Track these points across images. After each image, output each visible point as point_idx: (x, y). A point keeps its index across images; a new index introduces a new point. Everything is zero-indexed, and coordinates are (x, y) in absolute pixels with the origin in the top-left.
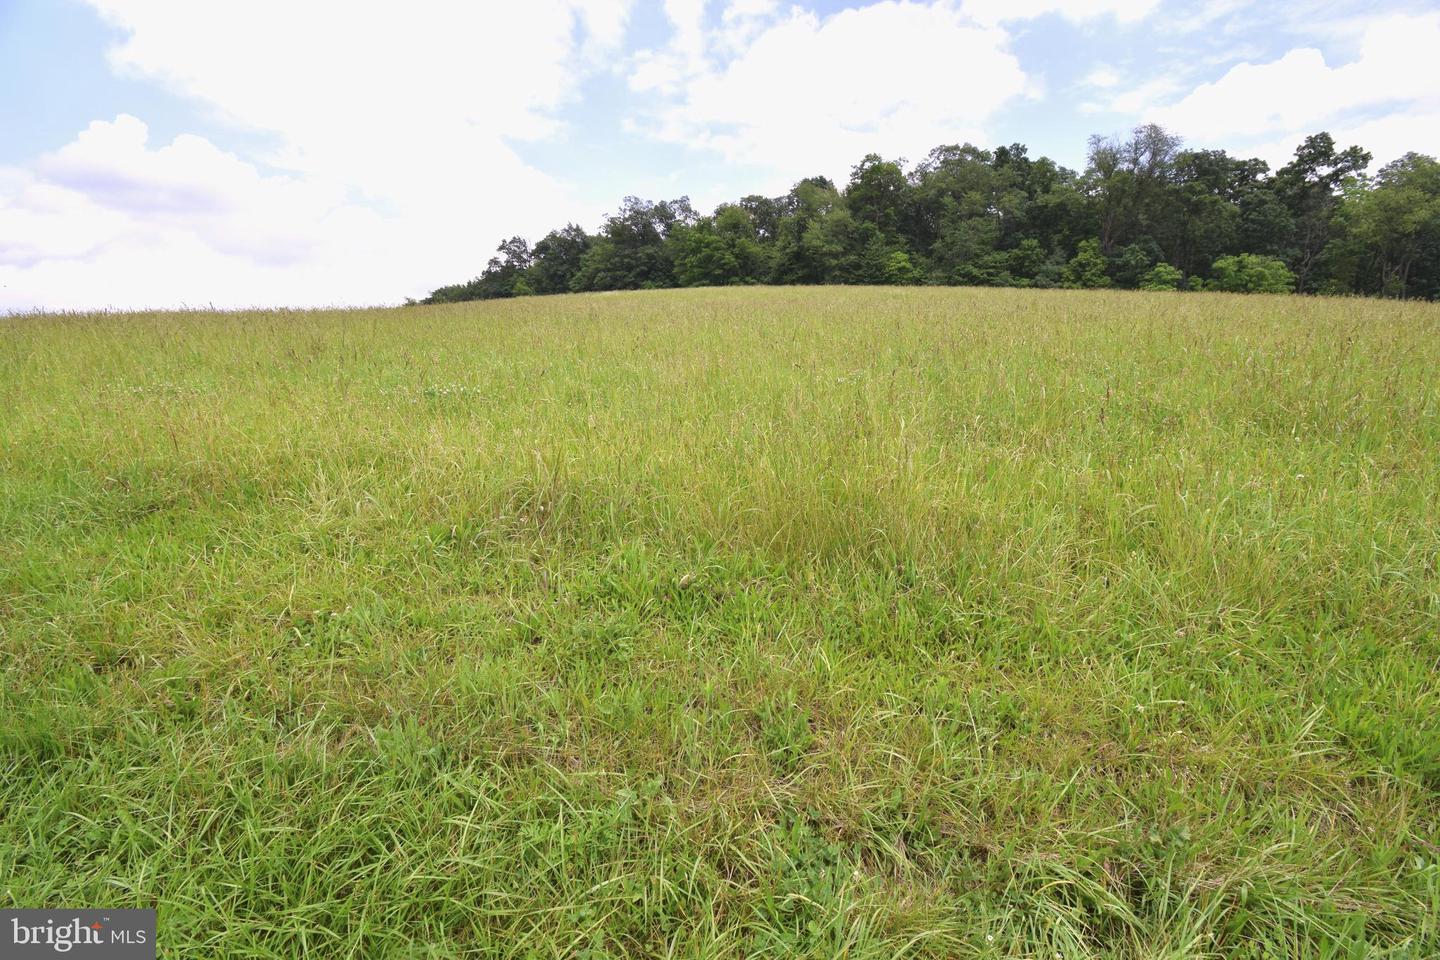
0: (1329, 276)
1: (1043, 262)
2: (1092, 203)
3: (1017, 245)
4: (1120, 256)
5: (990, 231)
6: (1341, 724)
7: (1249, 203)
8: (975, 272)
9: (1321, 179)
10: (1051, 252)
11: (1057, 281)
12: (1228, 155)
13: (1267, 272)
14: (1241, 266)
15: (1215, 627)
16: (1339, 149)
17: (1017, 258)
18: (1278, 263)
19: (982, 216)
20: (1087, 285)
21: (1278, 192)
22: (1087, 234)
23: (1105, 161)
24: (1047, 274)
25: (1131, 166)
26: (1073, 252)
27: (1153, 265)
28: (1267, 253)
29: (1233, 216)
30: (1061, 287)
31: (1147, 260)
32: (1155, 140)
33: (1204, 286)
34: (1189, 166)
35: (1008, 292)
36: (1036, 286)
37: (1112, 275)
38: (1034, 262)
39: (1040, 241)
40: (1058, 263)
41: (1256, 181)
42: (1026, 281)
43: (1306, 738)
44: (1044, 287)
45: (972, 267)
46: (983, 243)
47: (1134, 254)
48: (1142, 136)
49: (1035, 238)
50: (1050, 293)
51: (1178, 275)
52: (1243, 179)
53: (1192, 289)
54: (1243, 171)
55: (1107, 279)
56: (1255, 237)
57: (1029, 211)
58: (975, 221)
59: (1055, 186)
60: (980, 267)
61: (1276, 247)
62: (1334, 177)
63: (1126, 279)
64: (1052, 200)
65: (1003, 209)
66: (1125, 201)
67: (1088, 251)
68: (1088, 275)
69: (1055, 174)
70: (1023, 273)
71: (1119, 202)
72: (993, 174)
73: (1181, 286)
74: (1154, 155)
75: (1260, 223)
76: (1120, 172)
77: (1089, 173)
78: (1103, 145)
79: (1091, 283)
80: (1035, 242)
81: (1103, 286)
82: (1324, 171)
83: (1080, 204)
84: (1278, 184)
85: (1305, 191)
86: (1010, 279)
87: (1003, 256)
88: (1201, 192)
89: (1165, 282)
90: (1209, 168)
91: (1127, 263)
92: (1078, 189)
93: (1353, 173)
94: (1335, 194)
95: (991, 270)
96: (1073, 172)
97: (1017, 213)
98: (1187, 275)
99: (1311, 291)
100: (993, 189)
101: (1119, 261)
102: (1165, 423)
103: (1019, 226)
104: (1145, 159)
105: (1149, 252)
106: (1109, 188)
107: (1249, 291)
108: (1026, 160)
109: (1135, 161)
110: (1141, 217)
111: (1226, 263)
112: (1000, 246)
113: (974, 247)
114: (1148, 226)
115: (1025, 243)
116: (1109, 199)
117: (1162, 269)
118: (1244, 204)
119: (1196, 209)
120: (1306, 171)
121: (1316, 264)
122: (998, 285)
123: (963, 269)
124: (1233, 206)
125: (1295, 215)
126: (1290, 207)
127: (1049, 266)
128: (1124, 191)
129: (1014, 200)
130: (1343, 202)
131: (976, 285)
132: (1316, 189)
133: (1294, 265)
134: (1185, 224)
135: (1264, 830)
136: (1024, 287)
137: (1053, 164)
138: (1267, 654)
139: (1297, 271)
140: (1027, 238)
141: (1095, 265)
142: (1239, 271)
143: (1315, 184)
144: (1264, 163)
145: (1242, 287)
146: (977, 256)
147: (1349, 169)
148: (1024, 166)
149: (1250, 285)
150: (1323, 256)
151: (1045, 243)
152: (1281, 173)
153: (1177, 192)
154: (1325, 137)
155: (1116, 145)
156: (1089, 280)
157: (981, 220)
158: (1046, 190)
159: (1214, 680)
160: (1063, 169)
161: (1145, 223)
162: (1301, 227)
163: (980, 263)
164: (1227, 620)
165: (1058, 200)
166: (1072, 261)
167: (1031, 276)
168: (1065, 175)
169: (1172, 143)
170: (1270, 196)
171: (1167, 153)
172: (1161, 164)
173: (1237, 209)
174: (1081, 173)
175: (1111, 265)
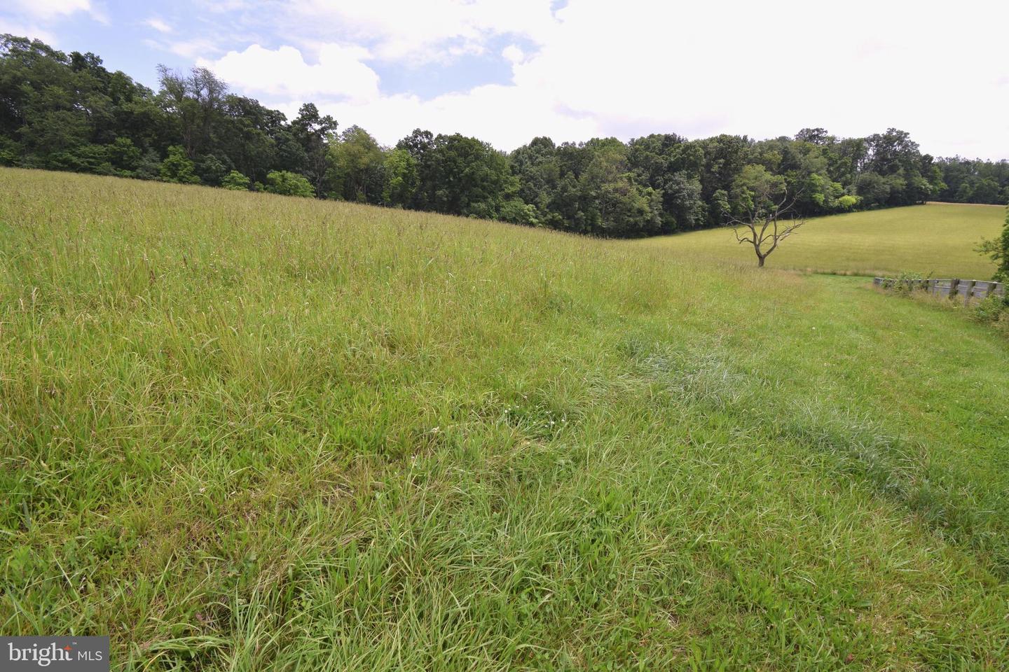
0: (331, 189)
1: (140, 159)
2: (170, 118)
3: (113, 142)
4: (203, 161)
5: (82, 125)
6: (337, 438)
7: (279, 139)
8: (75, 159)
9: (316, 131)
10: (145, 151)
11: (156, 175)
12: (261, 104)
13: (299, 184)
14: (284, 180)
15: (268, 408)
16: (322, 115)
17: (114, 152)
18: (305, 179)
19: (69, 110)
20: (182, 181)
21: (295, 135)
22: (174, 141)
23: (174, 87)
24: (146, 169)
25: (196, 96)
26: (165, 155)
27: (228, 171)
28: (297, 172)
29: (272, 145)
30: (159, 180)
31: (223, 168)
32: (208, 80)
33: (265, 189)
34: (237, 106)
35: (109, 179)
36: (138, 177)
37: (200, 175)
38: (132, 157)
39: (132, 141)
40: (154, 161)
41: (281, 125)
42: (128, 173)
43: (321, 455)
44: (144, 179)
45: (69, 155)
46: (76, 134)
47: (213, 162)
48: (199, 75)
49: (128, 137)
50: (151, 183)
51: (247, 180)
52: (273, 122)
53: (258, 190)
54: (272, 117)
55: (196, 178)
56: (288, 163)
57: (117, 114)
58: (62, 113)
59: (136, 98)
60: (79, 156)
61: (300, 169)
62: (323, 130)
63: (213, 180)
64: (138, 110)
65: (90, 107)
66: (197, 121)
67: (176, 154)
68: (181, 173)
69: (133, 88)
70: (122, 165)
71: (193, 121)
72: (72, 73)
73: (251, 188)
74: (211, 91)
75: (288, 152)
76: (187, 98)
77: (163, 93)
78: (170, 74)
79: (184, 180)
80: (129, 141)
81: (195, 183)
82: (317, 127)
83: (161, 116)
84: (294, 130)
85: (309, 136)
86: (112, 169)
87: (100, 149)
88: (248, 126)
89: (240, 184)
90: (249, 109)
91: (209, 168)
92: (157, 105)
93: (330, 131)
94: (325, 142)
95: (91, 160)
96: (149, 90)
97: (107, 114)
98: (253, 180)
99: (324, 198)
100: (76, 88)
101: (203, 166)
103: (110, 125)
104: (204, 92)
105: (224, 162)
106: (182, 109)
107: (291, 195)
108: (104, 70)
109: (198, 93)
110: (211, 135)
111: (273, 175)
112: (95, 139)
113: (68, 138)
114: (219, 143)
115: (119, 140)
116: (184, 117)
117: (235, 175)
118: (277, 139)
119: (248, 136)
120: (307, 125)
121: (323, 182)
122: (100, 174)
123: (61, 156)
124: (270, 139)
125: (306, 151)
126: (303, 145)
127: (145, 162)
128: (194, 114)
129: (100, 102)
130: (329, 147)
131: (77, 172)
132: (314, 137)
133: (313, 181)
134: (243, 145)
135: (304, 522)
136: (126, 177)
137: (129, 79)
138: (297, 415)
139: (315, 185)
140: (120, 136)
141: (186, 166)
142: (283, 181)
143: (313, 134)
144: (283, 115)
145: (285, 192)
146: (74, 146)
147: (329, 128)
148: (103, 74)
149: (292, 191)
150: (326, 177)
151: (137, 143)
152: (294, 123)
153: (233, 122)
154: (312, 105)
155: (180, 77)
156: (183, 177)
157: (69, 113)
158: (129, 99)
159: (267, 443)
160: (140, 86)
161: (216, 140)
162: (312, 158)
163: (78, 152)
164: (273, 401)
165: (142, 110)
166: (166, 160)
167: (133, 169)
168: (142, 91)
169: (222, 87)
170: (290, 137)
171: (219, 93)
172: (217, 100)
173: (273, 141)
174: (156, 93)
175: (197, 167)
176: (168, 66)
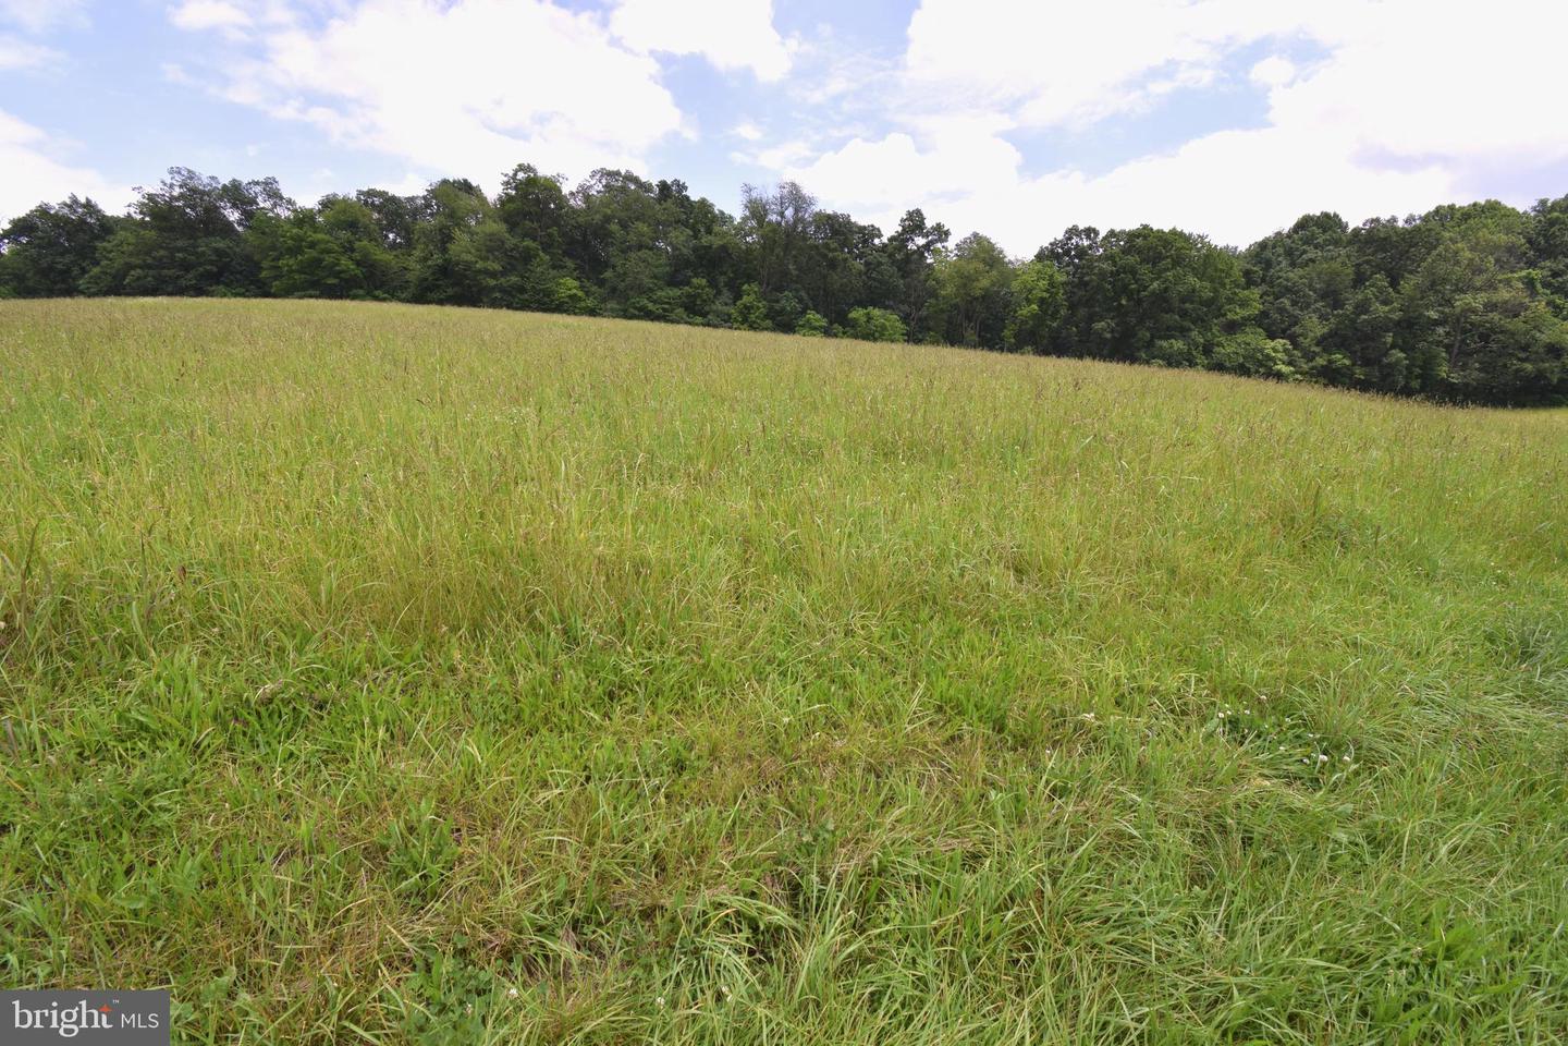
0: (929, 329)
1: (713, 302)
2: (749, 250)
3: (688, 283)
4: (778, 301)
5: (661, 265)
6: (937, 695)
7: (870, 264)
8: (651, 306)
9: (919, 248)
10: (719, 293)
11: (726, 321)
12: (853, 220)
13: (887, 324)
14: (869, 318)
15: (849, 633)
16: (929, 223)
17: (689, 296)
18: (896, 316)
19: (651, 249)
20: (753, 327)
21: (891, 256)
22: (749, 279)
23: (757, 210)
24: (718, 314)
25: (779, 218)
26: (738, 296)
27: (804, 312)
28: (886, 308)
29: (860, 273)
30: (730, 328)
31: (799, 307)
32: (796, 197)
33: (844, 333)
34: (824, 225)
35: (683, 329)
36: (709, 325)
37: (773, 319)
38: (705, 301)
39: (708, 281)
40: (726, 304)
41: (874, 245)
42: (699, 319)
43: (915, 713)
44: (716, 326)
45: (646, 301)
46: (655, 277)
47: (788, 301)
48: (785, 191)
49: (703, 277)
50: (720, 332)
51: (824, 322)
52: (865, 242)
53: (836, 336)
54: (864, 235)
55: (768, 322)
56: (876, 296)
57: (695, 250)
58: (644, 253)
59: (716, 229)
60: (655, 302)
61: (891, 303)
62: (927, 246)
63: (785, 324)
64: (717, 242)
65: (671, 244)
66: (777, 251)
67: (751, 294)
68: (753, 317)
69: (715, 216)
70: (695, 311)
71: (772, 251)
72: (657, 207)
73: (827, 333)
74: (797, 211)
75: (879, 281)
76: (770, 223)
77: (745, 219)
78: (754, 195)
79: (755, 326)
80: (704, 282)
81: (767, 329)
82: (921, 241)
83: (740, 248)
84: (890, 249)
85: (909, 255)
86: (684, 316)
87: (675, 292)
88: (835, 250)
89: (815, 328)
90: (838, 228)
91: (783, 309)
92: (736, 235)
93: (939, 245)
94: (929, 261)
95: (666, 306)
96: (731, 217)
97: (685, 251)
98: (831, 323)
99: (918, 342)
100: (659, 223)
101: (777, 307)
102: (810, 454)
103: (687, 263)
104: (789, 213)
105: (801, 301)
106: (762, 237)
107: (875, 340)
108: (687, 198)
109: (782, 214)
110: (791, 267)
111: (857, 314)
112: (672, 281)
113: (647, 282)
114: (798, 276)
115: (695, 281)
116: (763, 247)
117: (811, 316)
118: (867, 264)
119: (833, 264)
120: (908, 240)
121: (920, 319)
122: (672, 322)
123: (638, 302)
124: (859, 265)
125: (903, 277)
126: (899, 270)
127: (718, 306)
128: (775, 241)
129: (680, 236)
130: (933, 269)
131: (652, 320)
132: (915, 256)
133: (905, 319)
134: (825, 277)
135: (890, 801)
136: (697, 325)
137: (711, 206)
138: (887, 648)
139: (908, 324)
140: (696, 276)
141: (758, 308)
142: (868, 321)
143: (915, 251)
144: (879, 230)
145: (870, 336)
146: (651, 290)
147: (937, 241)
148: (686, 203)
149: (877, 335)
150: (924, 313)
151: (712, 283)
152: (891, 239)
153: (817, 247)
154: (918, 212)
155: (765, 197)
156: (754, 322)
157: (651, 253)
158: (709, 231)
159: (849, 679)
160: (722, 213)
161: (795, 273)
162: (908, 286)
163: (655, 297)
164: (856, 624)
165: (721, 243)
166: (738, 303)
167: (704, 315)
168: (724, 219)
169: (808, 202)
170: (884, 260)
171: (806, 211)
172: (802, 220)
173: (862, 267)
174: (738, 220)
175: (771, 309)
176: (752, 184)
